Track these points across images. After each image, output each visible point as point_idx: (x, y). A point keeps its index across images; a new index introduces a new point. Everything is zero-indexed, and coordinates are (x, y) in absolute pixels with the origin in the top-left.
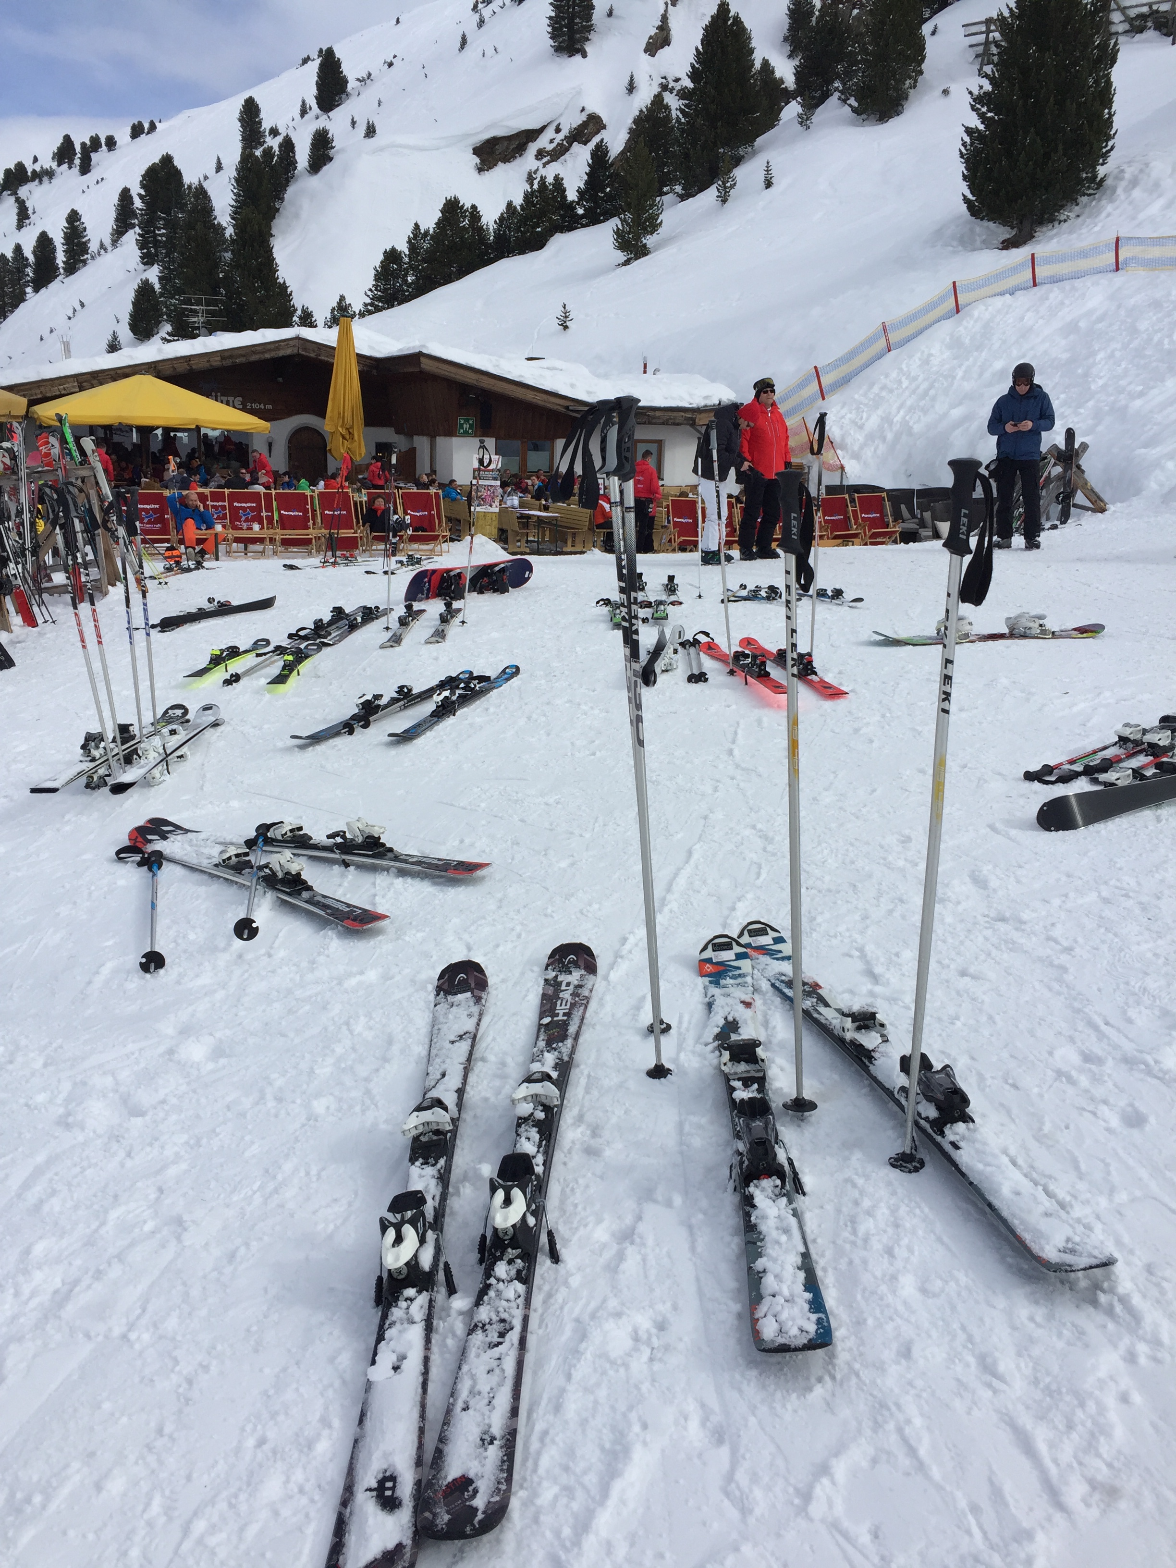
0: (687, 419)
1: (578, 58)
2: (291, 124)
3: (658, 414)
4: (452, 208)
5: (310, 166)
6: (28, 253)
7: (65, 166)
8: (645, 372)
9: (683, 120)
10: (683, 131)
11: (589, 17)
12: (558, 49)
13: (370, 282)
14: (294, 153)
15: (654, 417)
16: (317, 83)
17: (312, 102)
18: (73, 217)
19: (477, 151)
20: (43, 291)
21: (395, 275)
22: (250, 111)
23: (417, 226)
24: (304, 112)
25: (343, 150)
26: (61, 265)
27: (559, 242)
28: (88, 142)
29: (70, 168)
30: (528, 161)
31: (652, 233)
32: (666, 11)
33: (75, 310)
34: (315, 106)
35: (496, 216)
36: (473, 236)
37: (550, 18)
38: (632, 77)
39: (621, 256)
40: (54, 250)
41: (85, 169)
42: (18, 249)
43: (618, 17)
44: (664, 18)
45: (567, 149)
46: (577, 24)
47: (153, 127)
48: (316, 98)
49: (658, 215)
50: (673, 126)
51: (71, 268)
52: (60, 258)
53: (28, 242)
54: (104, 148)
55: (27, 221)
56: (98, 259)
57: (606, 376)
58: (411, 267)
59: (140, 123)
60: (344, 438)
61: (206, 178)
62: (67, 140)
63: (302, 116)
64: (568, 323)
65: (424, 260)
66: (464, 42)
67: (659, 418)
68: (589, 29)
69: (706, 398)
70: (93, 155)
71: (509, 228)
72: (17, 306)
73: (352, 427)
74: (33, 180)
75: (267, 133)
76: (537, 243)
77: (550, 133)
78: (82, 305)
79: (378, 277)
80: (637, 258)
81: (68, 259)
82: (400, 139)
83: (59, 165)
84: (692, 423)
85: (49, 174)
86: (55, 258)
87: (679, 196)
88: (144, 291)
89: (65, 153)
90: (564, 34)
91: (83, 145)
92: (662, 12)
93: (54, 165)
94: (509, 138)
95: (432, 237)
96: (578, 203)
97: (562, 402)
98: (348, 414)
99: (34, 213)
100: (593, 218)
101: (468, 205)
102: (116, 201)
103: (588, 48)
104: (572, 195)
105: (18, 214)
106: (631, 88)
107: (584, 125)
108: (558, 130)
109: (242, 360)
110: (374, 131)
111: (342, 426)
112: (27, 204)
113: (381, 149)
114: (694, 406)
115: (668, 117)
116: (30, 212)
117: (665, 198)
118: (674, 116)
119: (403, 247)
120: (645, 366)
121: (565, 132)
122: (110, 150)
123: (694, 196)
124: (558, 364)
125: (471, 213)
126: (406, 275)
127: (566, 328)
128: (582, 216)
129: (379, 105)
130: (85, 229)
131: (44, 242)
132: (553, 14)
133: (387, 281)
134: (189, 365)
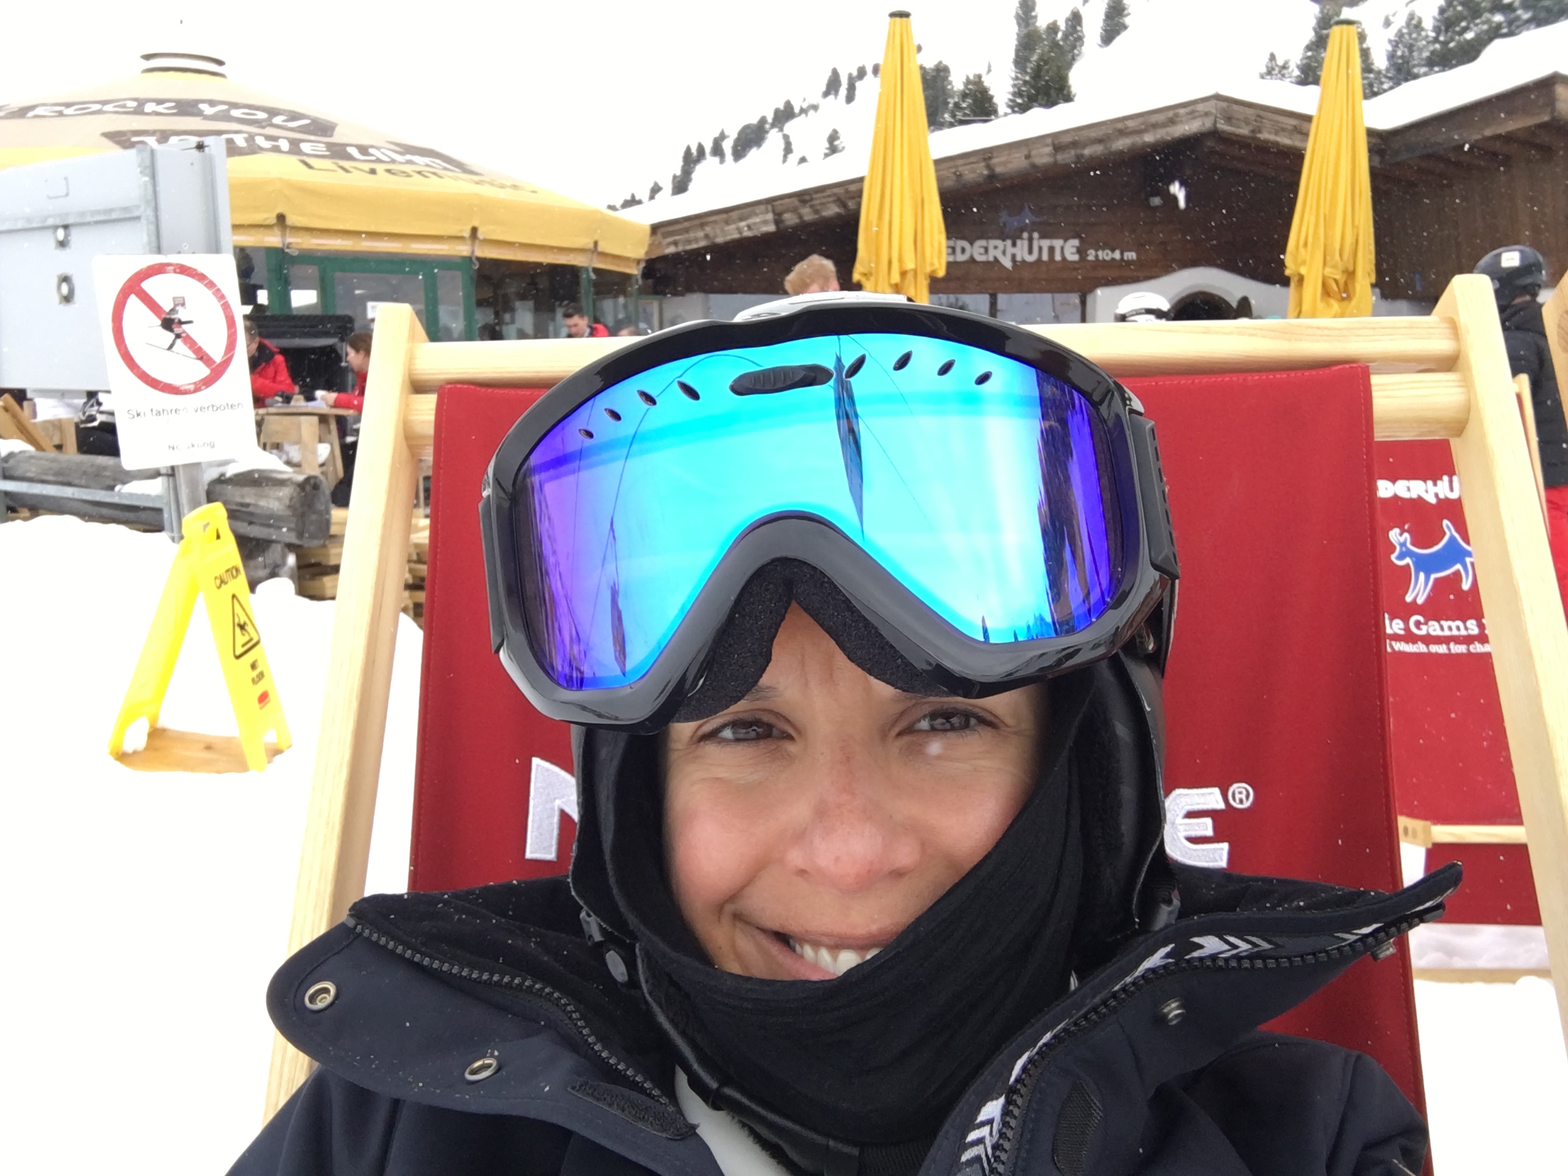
7: (831, 98)
28: (855, 73)
29: (835, 99)
41: (849, 97)
54: (869, 75)
60: (1328, 291)
62: (836, 74)
70: (858, 84)
74: (799, 115)
83: (825, 98)
85: (815, 107)
89: (832, 87)
91: (850, 76)
93: (820, 100)
99: (799, 144)
105: (783, 148)
111: (1326, 264)
112: (792, 138)
116: (795, 143)
122: (874, 77)
134: (988, 167)
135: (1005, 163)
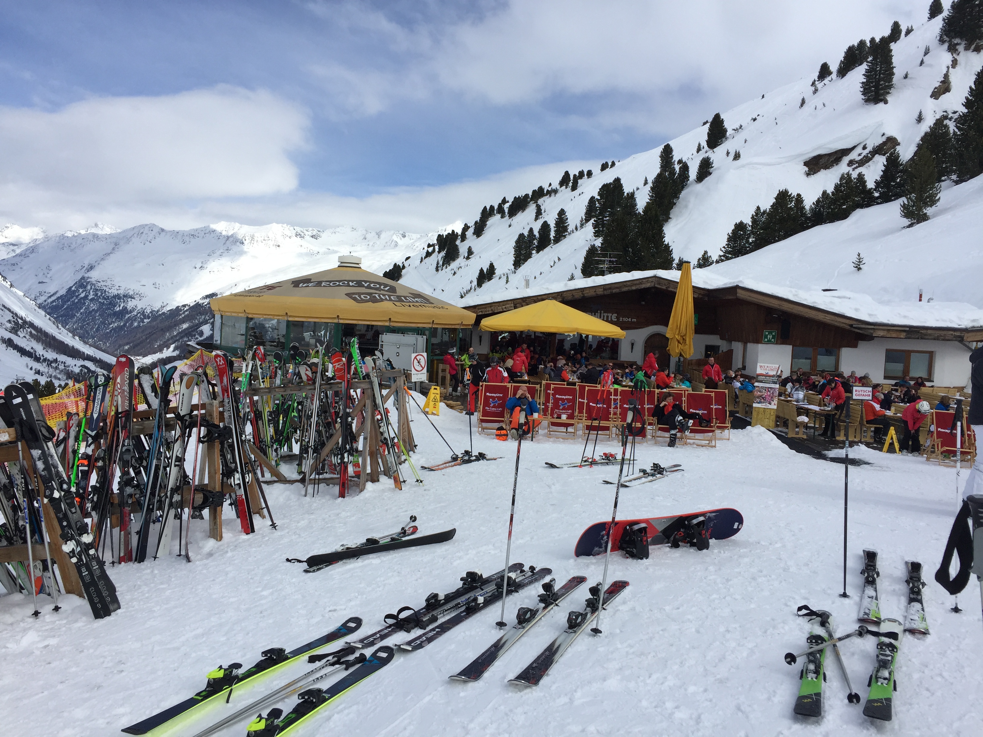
0: (956, 336)
1: (881, 105)
2: (690, 157)
3: (929, 332)
4: (783, 196)
5: (697, 178)
6: (536, 233)
7: (564, 187)
8: (920, 300)
9: (959, 133)
10: (958, 140)
11: (891, 80)
12: (868, 101)
13: (724, 242)
14: (688, 172)
15: (926, 335)
16: (708, 133)
17: (704, 144)
18: (562, 213)
19: (806, 164)
20: (541, 252)
21: (741, 238)
22: (667, 152)
23: (758, 208)
24: (699, 150)
25: (718, 168)
26: (552, 238)
27: (859, 215)
28: (577, 174)
29: (566, 188)
30: (843, 168)
31: (931, 206)
32: (948, 72)
33: (555, 262)
34: (706, 146)
35: (815, 200)
36: (797, 212)
37: (863, 83)
38: (920, 113)
39: (906, 222)
40: (550, 230)
41: (574, 188)
42: (531, 230)
43: (911, 78)
44: (946, 76)
45: (871, 159)
46: (881, 85)
47: (613, 164)
48: (707, 141)
49: (937, 194)
50: (950, 139)
51: (557, 240)
52: (552, 234)
53: (537, 227)
54: (586, 176)
55: (540, 216)
56: (572, 235)
57: (888, 303)
58: (752, 232)
59: (607, 163)
60: (679, 342)
61: (638, 189)
62: (567, 174)
63: (698, 152)
64: (861, 266)
65: (762, 228)
66: (803, 102)
67: (930, 335)
68: (890, 87)
69: (974, 321)
70: (579, 181)
71: (823, 207)
72: (526, 261)
73: (685, 335)
74: (546, 195)
75: (676, 163)
76: (843, 215)
77: (859, 150)
78: (559, 259)
79: (729, 240)
80: (918, 222)
81: (556, 235)
82: (756, 160)
83: (561, 187)
84: (961, 340)
85: (555, 191)
86: (550, 235)
87: (954, 181)
88: (592, 251)
89: (565, 181)
90: (872, 91)
91: (575, 175)
92: (945, 72)
93: (558, 187)
94: (830, 155)
95: (768, 214)
96: (875, 190)
97: (848, 321)
98: (683, 327)
99: (545, 212)
100: (886, 199)
101: (794, 194)
102: (586, 203)
103: (889, 98)
104: (870, 184)
105: (536, 213)
106: (920, 119)
107: (884, 143)
108: (864, 148)
109: (617, 291)
110: (739, 156)
111: (678, 334)
112: (541, 208)
113: (743, 166)
114: (963, 327)
115: (947, 133)
116: (543, 211)
117: (943, 184)
118: (952, 132)
119: (748, 221)
120: (921, 296)
121: (870, 148)
122: (588, 178)
123: (966, 181)
124: (848, 294)
125: (797, 199)
126: (749, 238)
127: (859, 269)
128: (878, 198)
129: (745, 142)
130: (567, 219)
131: (545, 226)
132: (865, 80)
133: (735, 241)
134: (582, 294)
135: (587, 293)
